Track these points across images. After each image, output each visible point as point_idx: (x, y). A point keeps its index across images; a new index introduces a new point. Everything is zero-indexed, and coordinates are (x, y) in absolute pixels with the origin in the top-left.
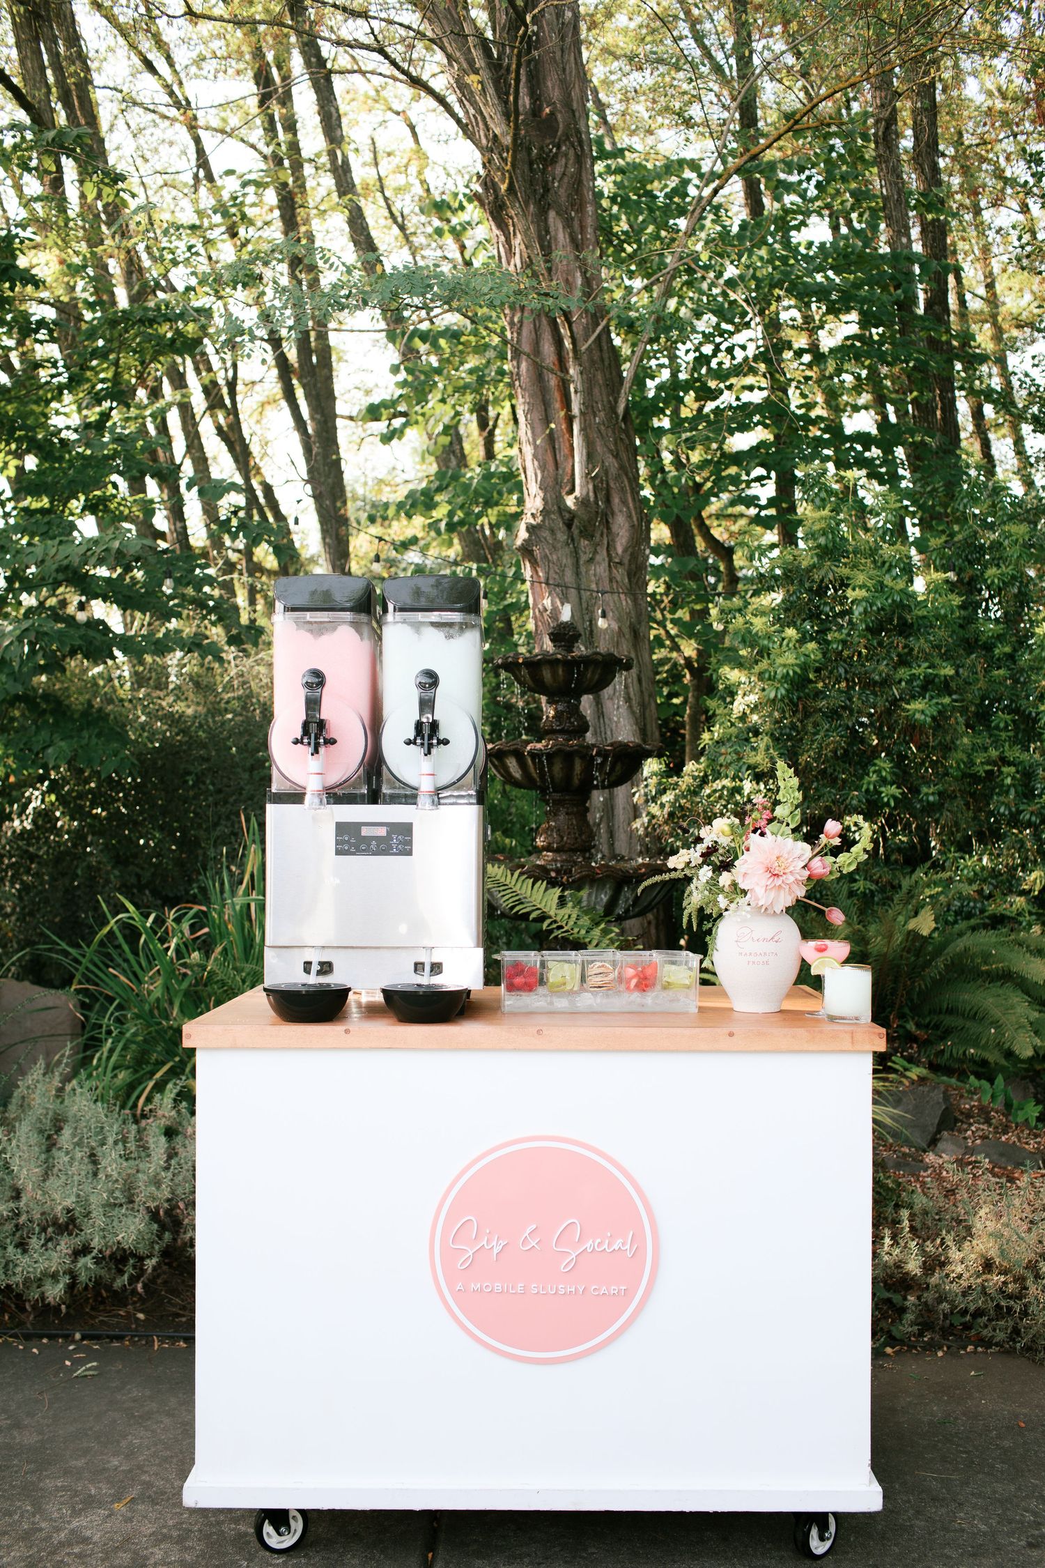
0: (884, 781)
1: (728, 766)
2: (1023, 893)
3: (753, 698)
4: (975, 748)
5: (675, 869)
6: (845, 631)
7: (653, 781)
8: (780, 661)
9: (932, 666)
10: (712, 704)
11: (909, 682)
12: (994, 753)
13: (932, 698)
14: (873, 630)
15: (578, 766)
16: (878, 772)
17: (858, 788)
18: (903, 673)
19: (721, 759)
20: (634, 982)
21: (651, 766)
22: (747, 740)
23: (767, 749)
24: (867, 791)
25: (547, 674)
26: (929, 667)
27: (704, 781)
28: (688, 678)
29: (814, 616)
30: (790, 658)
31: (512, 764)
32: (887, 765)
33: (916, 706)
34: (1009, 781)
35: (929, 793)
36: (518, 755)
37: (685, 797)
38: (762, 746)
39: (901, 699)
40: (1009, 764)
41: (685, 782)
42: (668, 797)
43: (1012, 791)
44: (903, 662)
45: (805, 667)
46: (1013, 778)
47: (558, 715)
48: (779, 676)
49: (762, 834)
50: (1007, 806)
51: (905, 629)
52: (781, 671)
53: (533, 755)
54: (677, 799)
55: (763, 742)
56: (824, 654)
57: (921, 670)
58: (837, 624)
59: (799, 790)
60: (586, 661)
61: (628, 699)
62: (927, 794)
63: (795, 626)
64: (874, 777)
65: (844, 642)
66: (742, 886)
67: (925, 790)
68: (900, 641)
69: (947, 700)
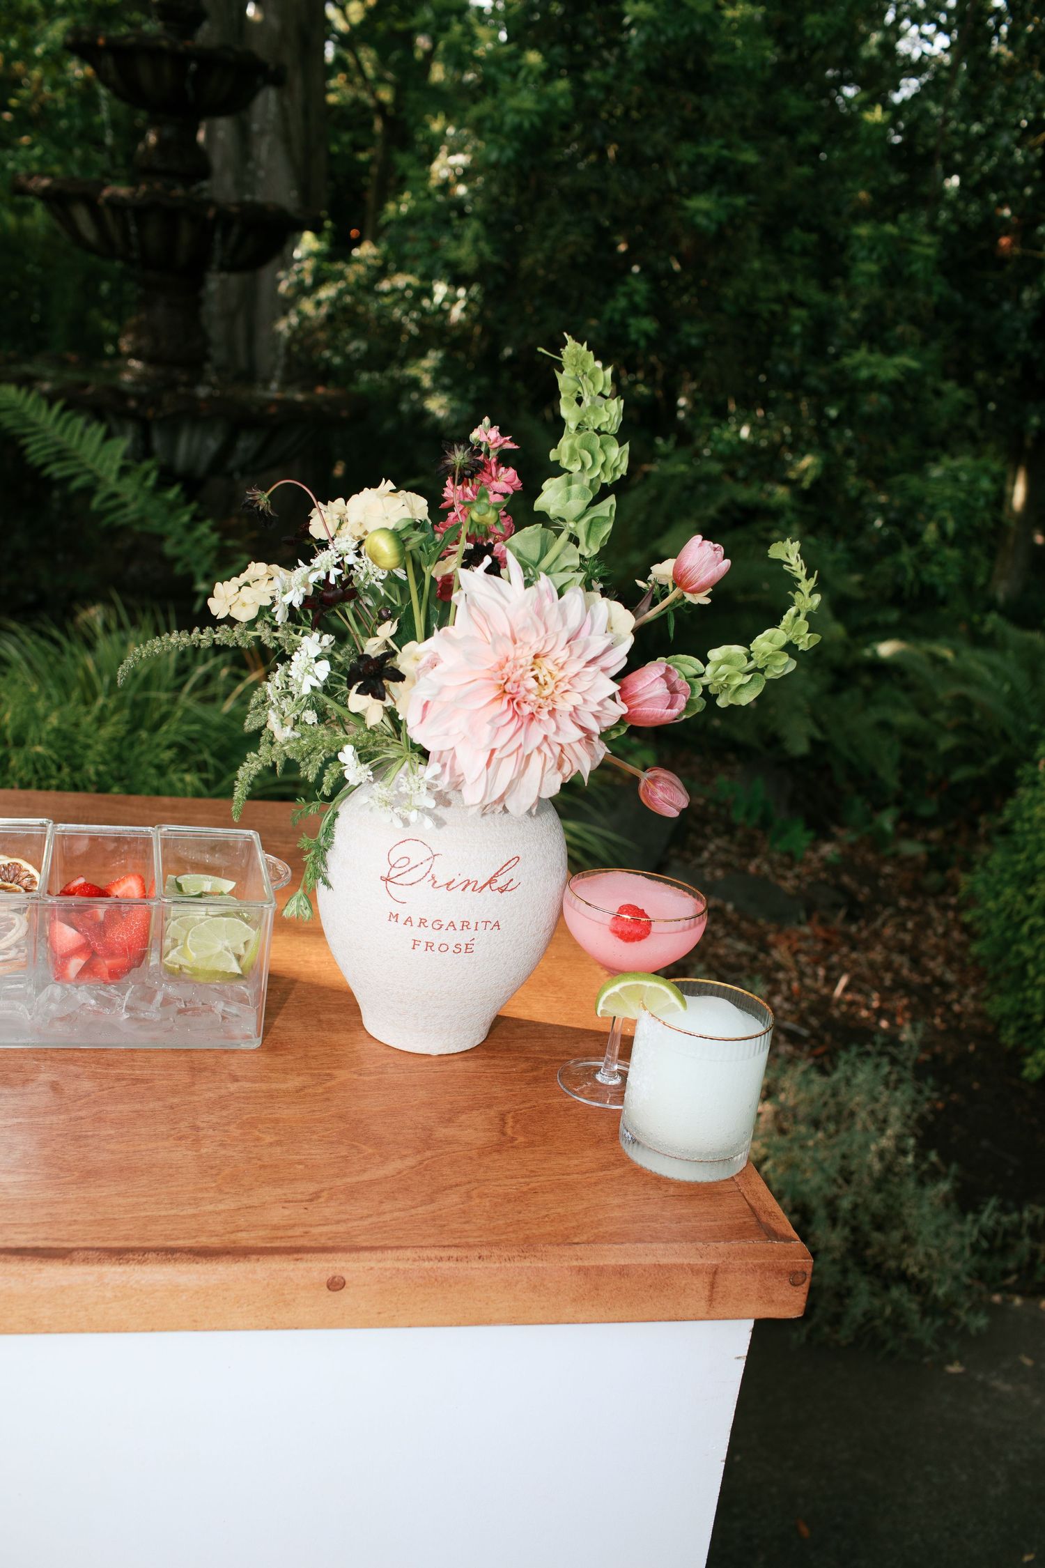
0: (634, 310)
1: (417, 257)
2: (786, 482)
3: (461, 159)
4: (767, 277)
5: (230, 621)
6: (611, 71)
7: (309, 265)
8: (513, 102)
9: (728, 146)
10: (403, 160)
11: (692, 165)
12: (785, 287)
13: (720, 195)
14: (653, 76)
15: (186, 235)
16: (629, 296)
17: (598, 315)
18: (686, 151)
19: (408, 248)
20: (76, 964)
21: (308, 242)
22: (447, 222)
23: (476, 240)
24: (611, 321)
25: (145, 72)
26: (723, 147)
27: (382, 272)
28: (378, 125)
29: (569, 39)
30: (526, 100)
31: (82, 216)
32: (642, 287)
33: (700, 203)
34: (796, 329)
35: (691, 333)
36: (90, 201)
37: (351, 293)
38: (469, 234)
39: (678, 191)
40: (801, 304)
41: (354, 272)
42: (327, 292)
43: (798, 343)
44: (690, 131)
45: (546, 117)
46: (804, 326)
47: (162, 144)
48: (507, 128)
49: (494, 570)
50: (790, 363)
51: (700, 80)
52: (511, 119)
53: (116, 205)
54: (341, 294)
55: (473, 228)
56: (577, 103)
57: (712, 149)
58: (600, 58)
59: (621, 437)
60: (208, 60)
61: (287, 139)
62: (689, 335)
63: (540, 50)
64: (622, 303)
65: (608, 89)
66: (417, 733)
67: (687, 328)
68: (690, 99)
69: (740, 201)
